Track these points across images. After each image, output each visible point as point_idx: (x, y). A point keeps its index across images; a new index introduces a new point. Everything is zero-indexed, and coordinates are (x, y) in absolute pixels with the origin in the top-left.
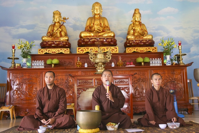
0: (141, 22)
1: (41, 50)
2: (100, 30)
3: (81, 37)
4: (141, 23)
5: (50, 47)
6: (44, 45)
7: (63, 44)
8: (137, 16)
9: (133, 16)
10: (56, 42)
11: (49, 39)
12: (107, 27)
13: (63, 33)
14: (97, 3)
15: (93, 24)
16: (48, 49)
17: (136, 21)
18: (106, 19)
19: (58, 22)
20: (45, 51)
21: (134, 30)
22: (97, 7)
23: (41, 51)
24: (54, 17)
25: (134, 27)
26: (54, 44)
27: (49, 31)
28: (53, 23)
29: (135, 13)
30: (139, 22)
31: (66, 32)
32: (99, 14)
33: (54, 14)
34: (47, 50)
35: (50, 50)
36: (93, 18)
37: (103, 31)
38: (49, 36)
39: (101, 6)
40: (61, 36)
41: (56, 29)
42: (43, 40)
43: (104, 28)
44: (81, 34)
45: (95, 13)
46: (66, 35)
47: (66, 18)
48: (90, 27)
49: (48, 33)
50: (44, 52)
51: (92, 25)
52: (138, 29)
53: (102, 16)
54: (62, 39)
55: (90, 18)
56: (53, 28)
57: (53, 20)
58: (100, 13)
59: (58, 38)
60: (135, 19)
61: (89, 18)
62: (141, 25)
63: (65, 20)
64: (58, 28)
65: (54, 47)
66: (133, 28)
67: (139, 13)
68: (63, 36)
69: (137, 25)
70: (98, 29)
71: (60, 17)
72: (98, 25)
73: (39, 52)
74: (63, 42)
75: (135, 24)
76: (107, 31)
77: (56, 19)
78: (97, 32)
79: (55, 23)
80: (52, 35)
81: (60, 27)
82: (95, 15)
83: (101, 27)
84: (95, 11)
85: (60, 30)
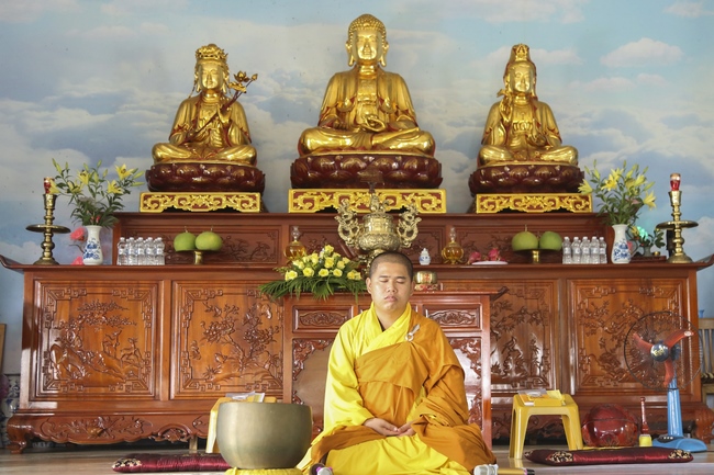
0: (536, 98)
1: (150, 196)
2: (378, 125)
3: (303, 148)
4: (534, 101)
5: (186, 185)
6: (161, 177)
7: (235, 174)
8: (522, 72)
9: (506, 74)
10: (208, 166)
11: (182, 155)
12: (406, 112)
13: (234, 134)
14: (367, 18)
15: (352, 100)
16: (178, 195)
17: (515, 93)
18: (403, 81)
19: (217, 90)
20: (166, 201)
21: (508, 127)
23: (153, 202)
24: (199, 68)
25: (507, 116)
26: (201, 173)
28: (195, 94)
29: (512, 62)
30: (528, 95)
31: (244, 129)
32: (375, 62)
33: (200, 56)
34: (173, 197)
35: (185, 199)
36: (351, 76)
37: (389, 130)
38: (181, 146)
39: (381, 30)
40: (227, 144)
41: (206, 115)
42: (158, 159)
43: (393, 115)
44: (303, 137)
45: (361, 57)
46: (246, 140)
47: (249, 76)
48: (338, 112)
49: (174, 131)
50: (163, 207)
51: (347, 102)
52: (524, 121)
53: (386, 70)
54: (230, 157)
55: (339, 76)
56: (197, 113)
57: (196, 82)
58: (378, 56)
59: (216, 150)
60: (513, 83)
61: (337, 75)
62: (535, 109)
63: (244, 84)
64: (217, 115)
65: (201, 188)
66: (505, 119)
67: (529, 61)
68: (236, 145)
69: (518, 108)
70: (369, 121)
71: (224, 68)
72: (368, 104)
73: (145, 205)
74: (235, 168)
75: (512, 103)
76: (404, 130)
77: (210, 78)
78: (368, 131)
79: (204, 91)
80: (191, 139)
81: (223, 111)
82: (360, 63)
83: (381, 114)
84: (361, 49)
85: (225, 120)
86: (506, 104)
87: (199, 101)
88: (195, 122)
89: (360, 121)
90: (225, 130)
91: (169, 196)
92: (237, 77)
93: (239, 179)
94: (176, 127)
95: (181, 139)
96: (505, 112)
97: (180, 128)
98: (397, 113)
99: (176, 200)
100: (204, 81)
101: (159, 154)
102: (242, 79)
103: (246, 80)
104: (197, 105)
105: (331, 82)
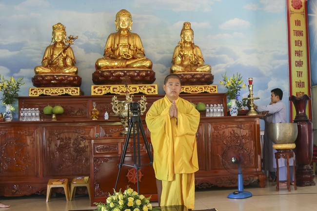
0: (194, 44)
1: (33, 89)
4: (193, 45)
5: (48, 84)
6: (38, 81)
7: (69, 79)
9: (181, 34)
10: (57, 76)
11: (47, 70)
12: (140, 50)
13: (68, 61)
14: (124, 11)
15: (118, 45)
16: (45, 89)
17: (185, 42)
18: (139, 37)
19: (61, 42)
20: (40, 92)
21: (182, 57)
22: (123, 18)
23: (34, 92)
24: (54, 33)
25: (182, 52)
26: (54, 79)
27: (46, 56)
28: (52, 44)
29: (184, 29)
30: (190, 43)
31: (73, 58)
32: (127, 29)
33: (54, 28)
34: (43, 90)
35: (48, 90)
36: (118, 34)
37: (133, 58)
38: (46, 67)
39: (130, 16)
40: (66, 66)
41: (57, 53)
42: (37, 73)
43: (135, 51)
44: (97, 62)
45: (121, 27)
46: (74, 63)
48: (112, 50)
49: (43, 60)
50: (39, 94)
51: (116, 46)
54: (67, 71)
55: (112, 34)
56: (53, 52)
57: (53, 39)
58: (128, 26)
59: (61, 68)
61: (111, 34)
62: (193, 48)
63: (72, 40)
64: (61, 53)
65: (55, 85)
66: (181, 53)
67: (191, 29)
69: (186, 48)
70: (125, 55)
71: (64, 33)
73: (31, 93)
74: (69, 76)
75: (184, 46)
76: (140, 58)
77: (58, 38)
78: (124, 59)
79: (56, 43)
80: (51, 64)
81: (64, 52)
82: (120, 30)
83: (130, 51)
84: (121, 24)
85: (65, 55)
86: (181, 47)
87: (54, 46)
88: (52, 56)
89: (121, 54)
90: (65, 59)
91: (41, 89)
92: (69, 38)
93: (70, 81)
94: (44, 58)
95: (46, 64)
96: (181, 51)
97: (46, 58)
98: (136, 50)
99: (44, 91)
100: (56, 38)
101: (37, 71)
102: (71, 38)
103: (73, 39)
104: (53, 49)
105: (109, 37)
